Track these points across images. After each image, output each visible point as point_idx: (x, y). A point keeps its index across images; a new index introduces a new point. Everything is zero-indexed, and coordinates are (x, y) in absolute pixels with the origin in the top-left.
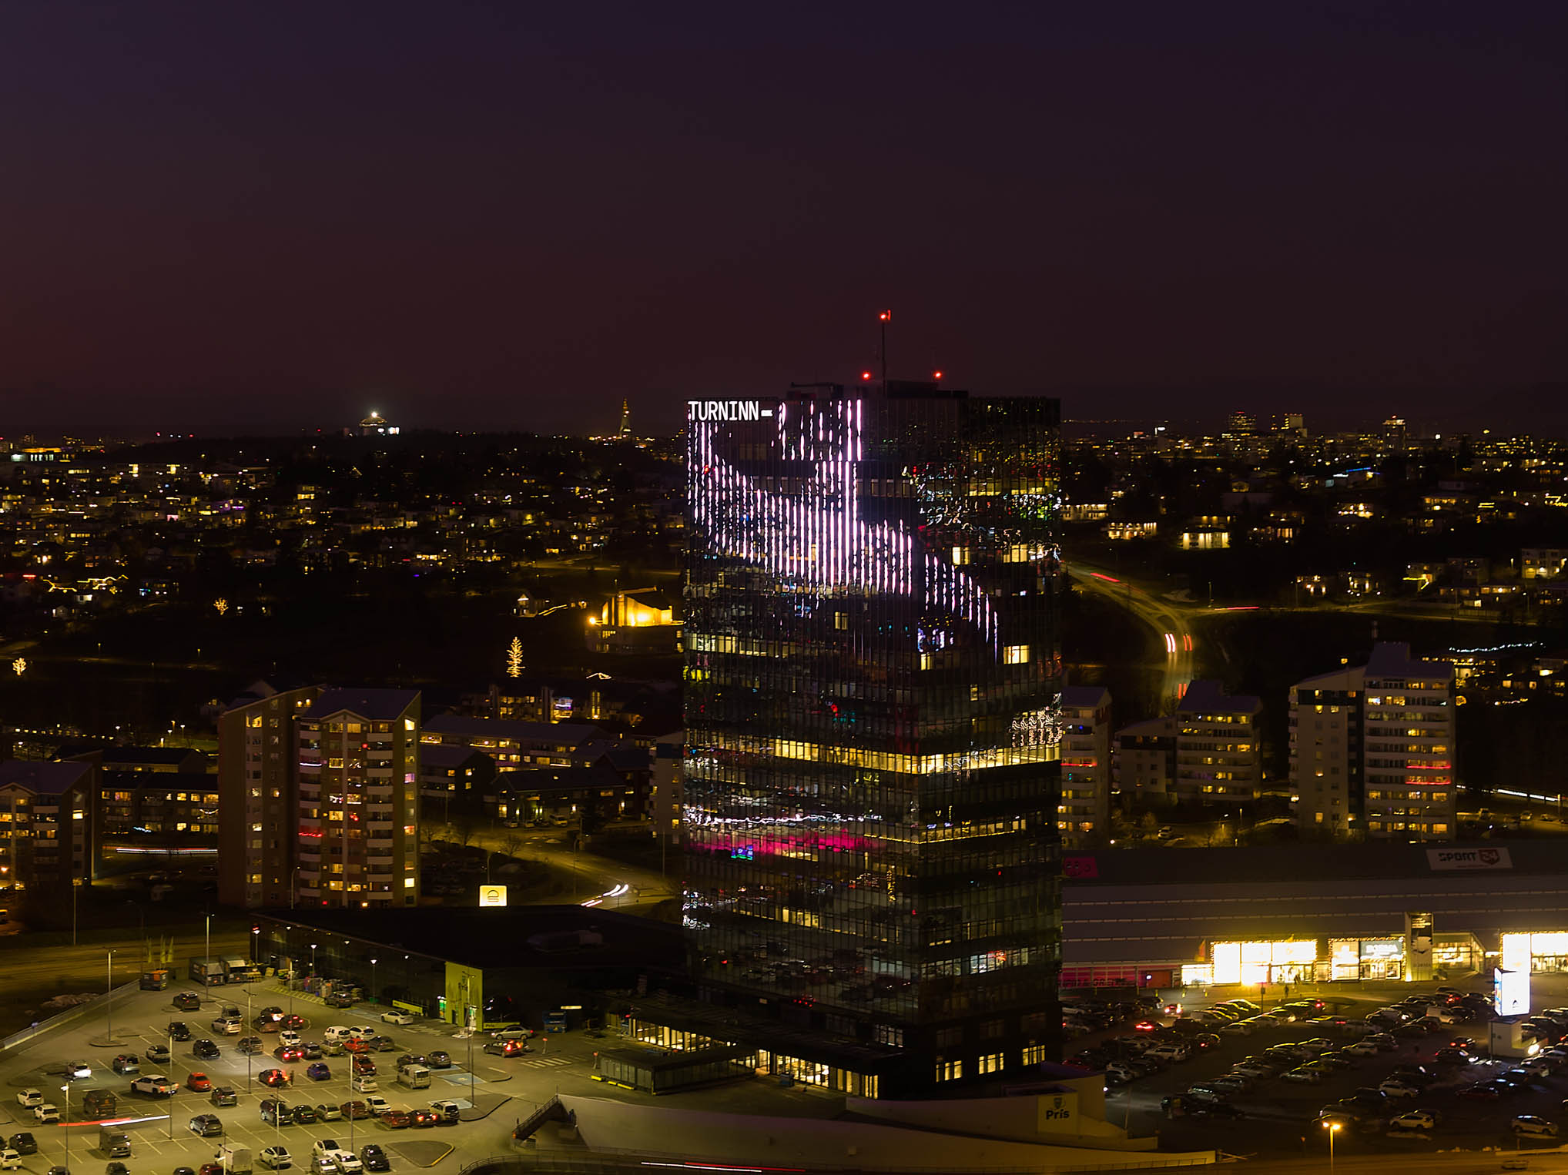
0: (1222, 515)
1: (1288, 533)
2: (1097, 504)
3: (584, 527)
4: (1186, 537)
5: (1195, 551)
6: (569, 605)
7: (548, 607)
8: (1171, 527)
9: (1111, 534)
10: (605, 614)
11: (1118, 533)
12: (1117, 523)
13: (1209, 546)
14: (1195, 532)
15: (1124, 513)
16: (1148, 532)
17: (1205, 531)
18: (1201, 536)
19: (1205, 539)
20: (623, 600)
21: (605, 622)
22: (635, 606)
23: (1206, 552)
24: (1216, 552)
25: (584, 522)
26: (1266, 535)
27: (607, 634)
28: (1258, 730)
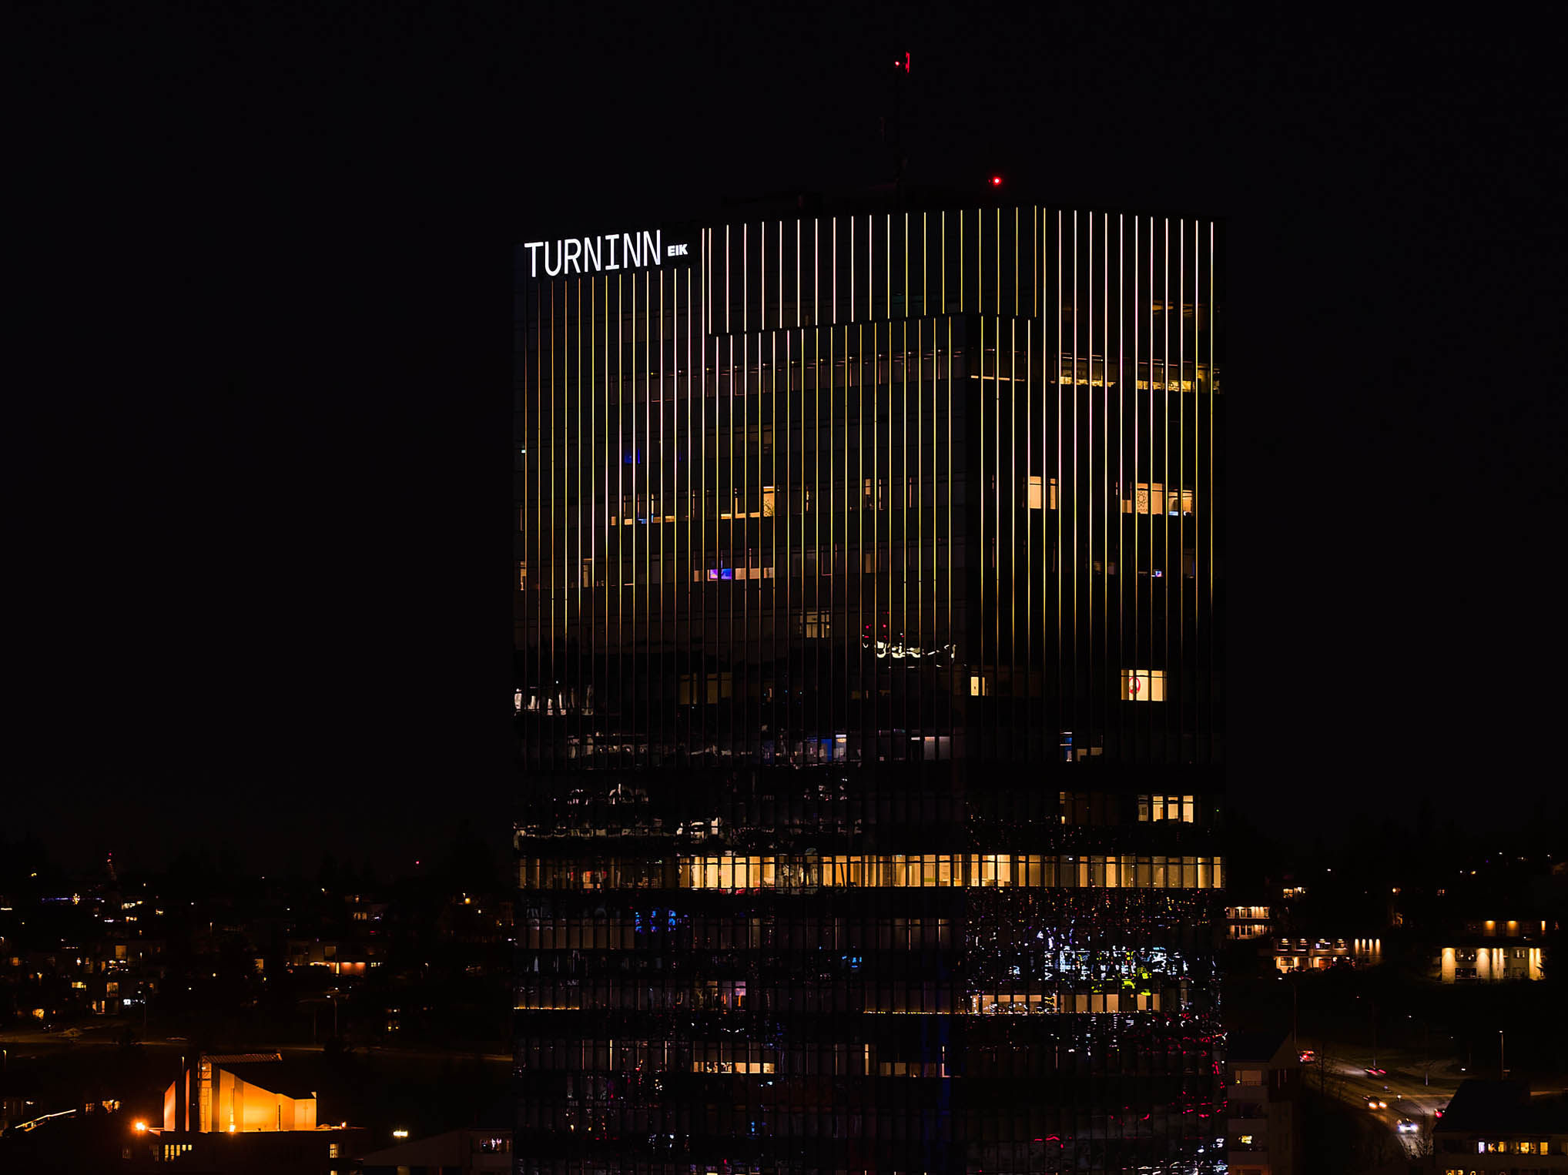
0: (1528, 916)
2: (1247, 904)
3: (98, 968)
4: (1449, 956)
6: (81, 1110)
7: (30, 1114)
9: (1280, 963)
10: (169, 1109)
11: (1296, 960)
12: (1294, 937)
14: (1467, 946)
15: (1306, 921)
16: (1364, 957)
17: (1490, 943)
18: (1483, 954)
19: (1489, 961)
20: (209, 1076)
21: (169, 1125)
22: (237, 1089)
23: (1490, 986)
24: (1516, 981)
25: (97, 959)
27: (172, 1151)
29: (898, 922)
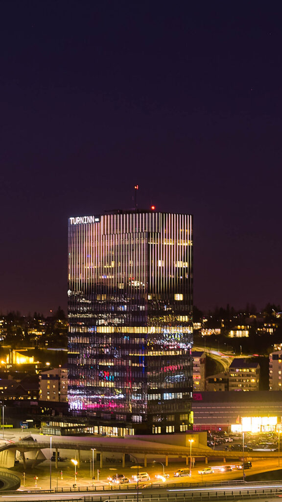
0: (245, 325)
1: (271, 330)
4: (232, 333)
5: (236, 339)
8: (225, 331)
9: (203, 334)
10: (8, 359)
11: (205, 333)
12: (205, 329)
13: (241, 336)
14: (235, 331)
15: (207, 326)
16: (217, 333)
18: (238, 332)
20: (15, 353)
21: (8, 362)
22: (19, 356)
23: (239, 339)
24: (244, 338)
26: (263, 331)
27: (8, 367)
28: (258, 375)
29: (136, 339)
